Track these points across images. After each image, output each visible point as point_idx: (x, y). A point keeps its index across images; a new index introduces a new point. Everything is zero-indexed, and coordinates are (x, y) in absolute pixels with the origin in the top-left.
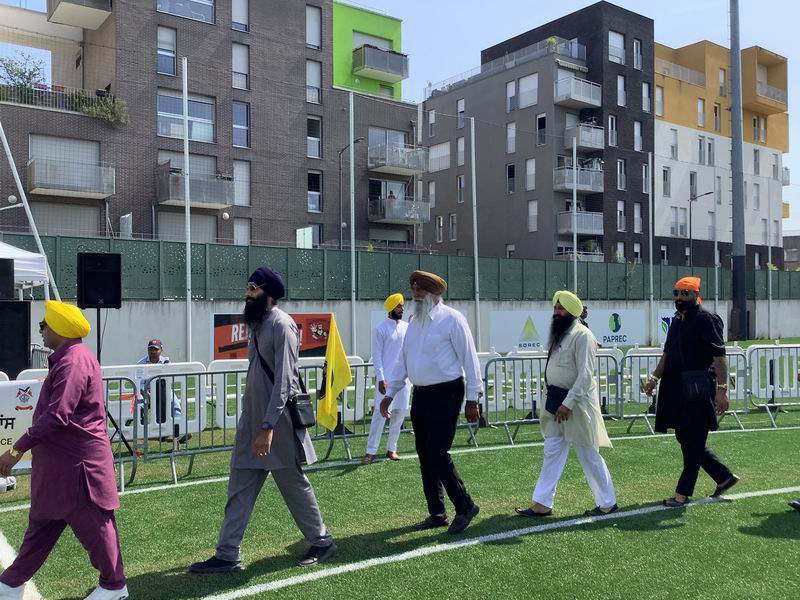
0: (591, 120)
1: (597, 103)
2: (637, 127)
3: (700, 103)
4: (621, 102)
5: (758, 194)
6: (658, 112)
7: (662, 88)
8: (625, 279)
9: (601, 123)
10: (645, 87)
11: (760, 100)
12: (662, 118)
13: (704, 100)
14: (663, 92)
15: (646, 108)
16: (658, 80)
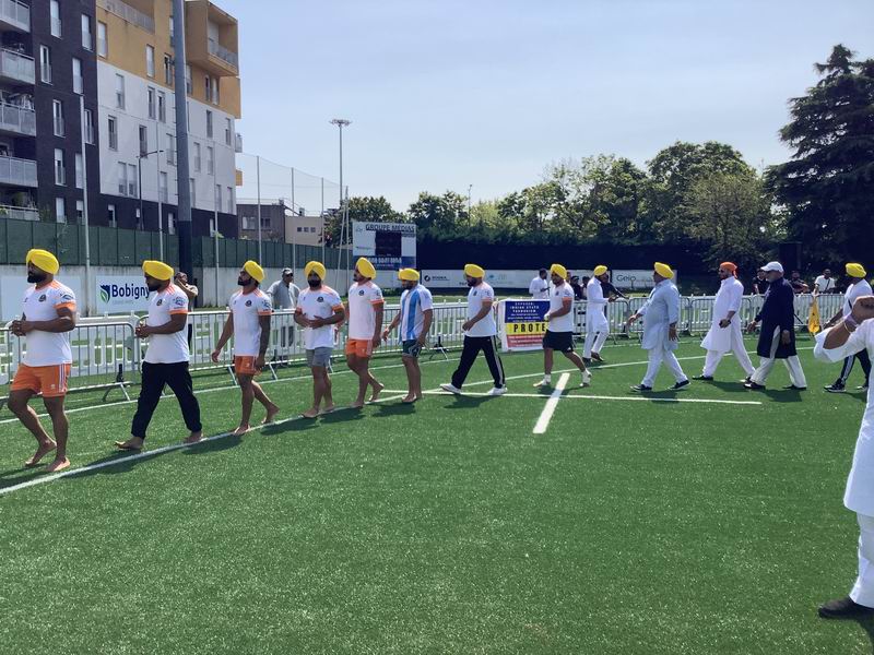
0: (18, 47)
1: (25, 27)
2: (76, 66)
3: (149, 51)
4: (55, 32)
6: (101, 52)
7: (105, 25)
8: (55, 240)
9: (30, 53)
10: (85, 21)
11: (210, 59)
12: (105, 59)
13: (153, 48)
14: (106, 31)
15: (86, 44)
16: (99, 15)
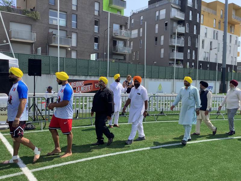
0: (181, 24)
1: (183, 19)
2: (195, 27)
3: (214, 20)
4: (191, 19)
5: (230, 49)
6: (201, 23)
7: (203, 15)
8: (189, 73)
9: (184, 25)
10: (198, 15)
11: (233, 20)
12: (203, 24)
13: (216, 19)
14: (203, 16)
15: (198, 21)
16: (202, 12)
